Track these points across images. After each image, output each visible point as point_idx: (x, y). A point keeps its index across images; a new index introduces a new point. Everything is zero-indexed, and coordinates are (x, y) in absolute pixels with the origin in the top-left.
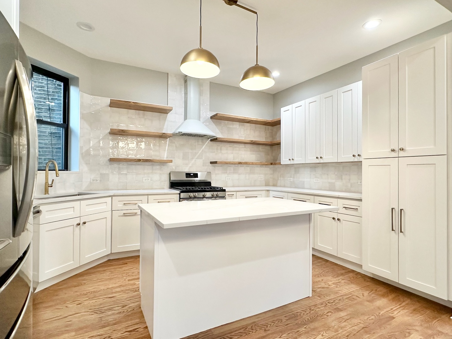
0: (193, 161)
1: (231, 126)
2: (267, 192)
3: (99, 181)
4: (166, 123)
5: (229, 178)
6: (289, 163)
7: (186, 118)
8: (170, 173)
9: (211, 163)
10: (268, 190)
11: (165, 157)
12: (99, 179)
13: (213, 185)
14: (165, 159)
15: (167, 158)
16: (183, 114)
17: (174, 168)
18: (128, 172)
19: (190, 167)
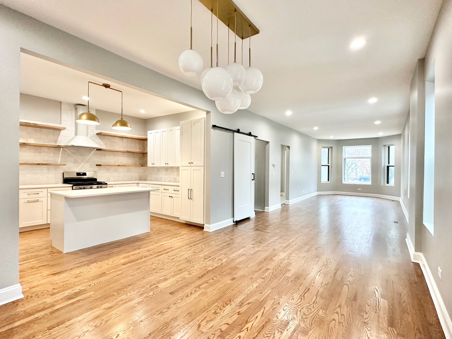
0: (82, 164)
1: (113, 140)
2: (137, 184)
4: (60, 137)
5: (111, 175)
6: (152, 166)
7: (76, 134)
8: (63, 173)
9: (97, 165)
10: (138, 183)
11: (59, 161)
13: (98, 181)
14: (59, 163)
15: (61, 162)
16: (74, 131)
17: (67, 169)
19: (80, 169)
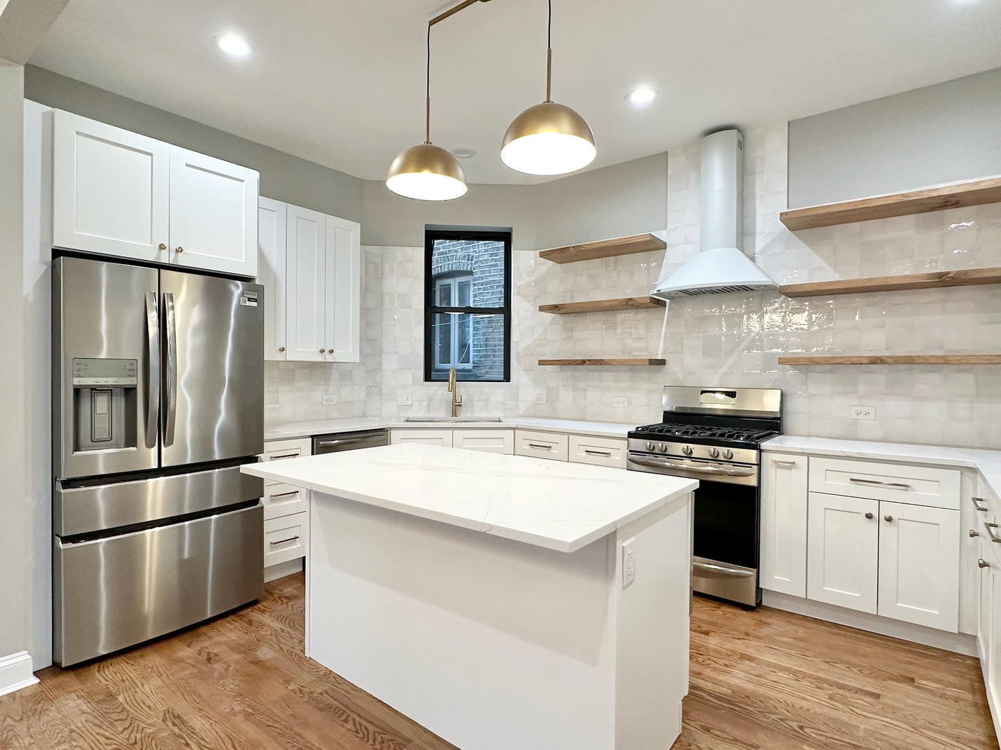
0: (733, 359)
3: (544, 402)
11: (660, 350)
12: (544, 397)
15: (664, 352)
18: (588, 386)
19: (725, 374)
